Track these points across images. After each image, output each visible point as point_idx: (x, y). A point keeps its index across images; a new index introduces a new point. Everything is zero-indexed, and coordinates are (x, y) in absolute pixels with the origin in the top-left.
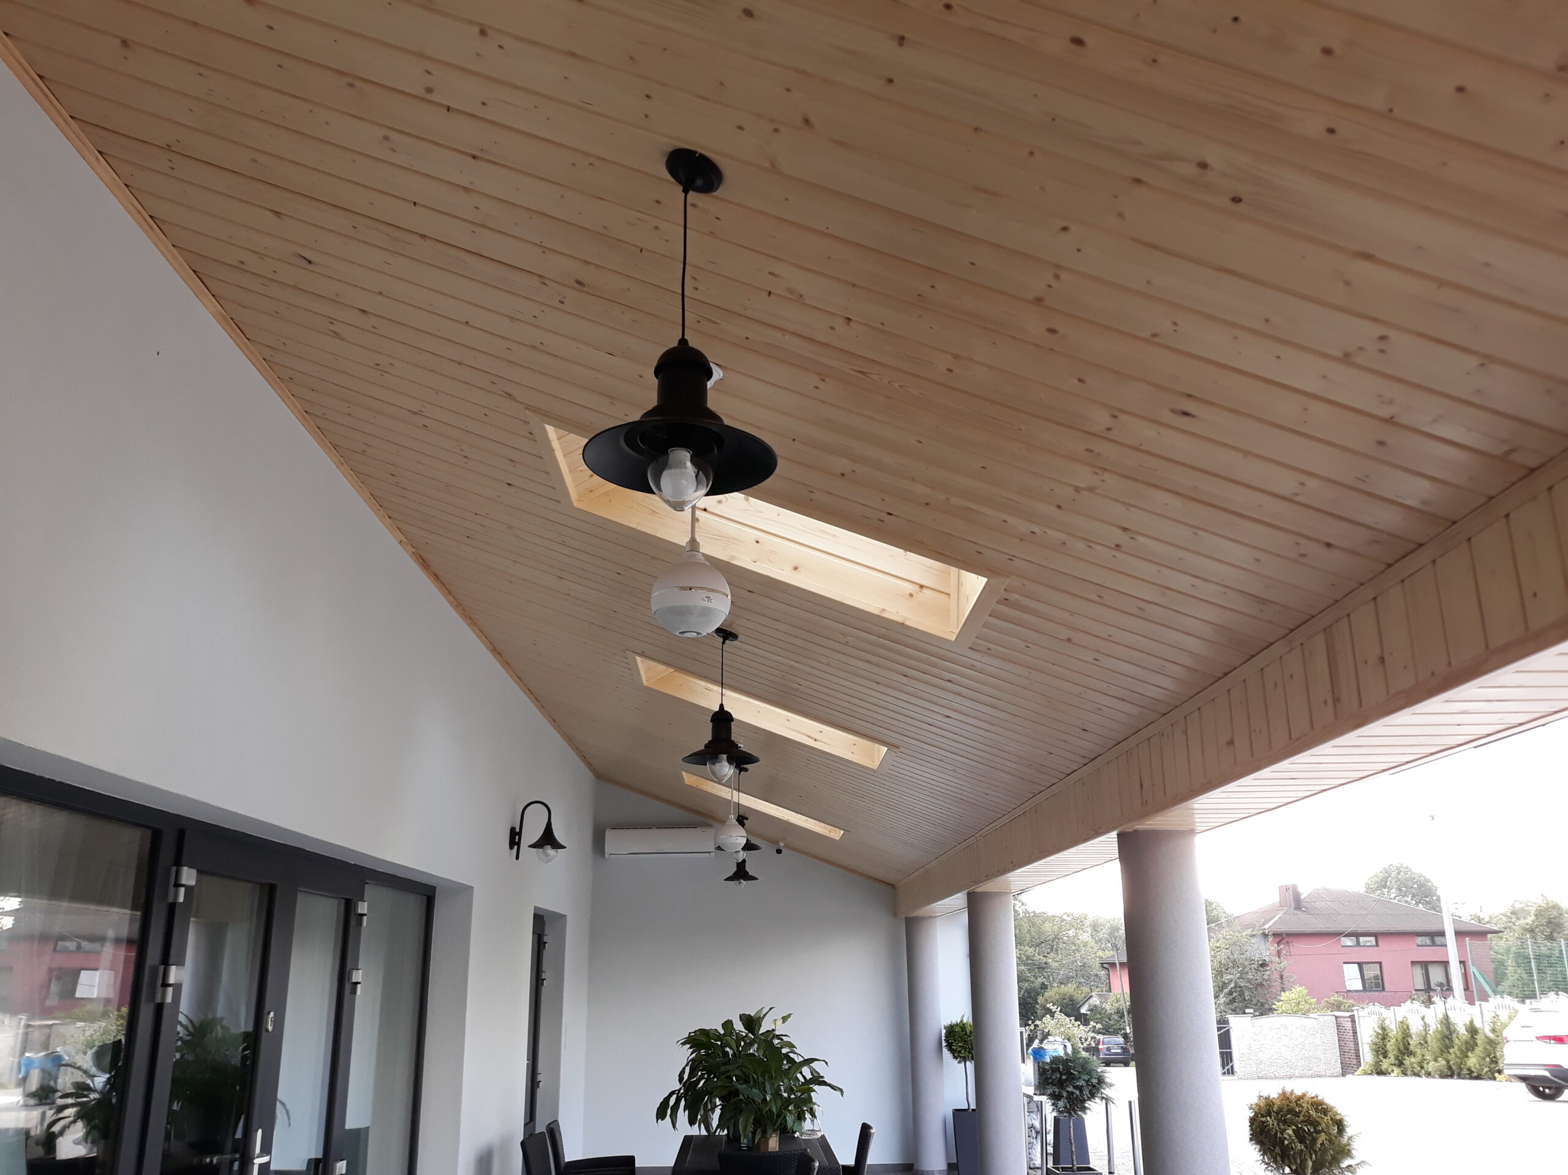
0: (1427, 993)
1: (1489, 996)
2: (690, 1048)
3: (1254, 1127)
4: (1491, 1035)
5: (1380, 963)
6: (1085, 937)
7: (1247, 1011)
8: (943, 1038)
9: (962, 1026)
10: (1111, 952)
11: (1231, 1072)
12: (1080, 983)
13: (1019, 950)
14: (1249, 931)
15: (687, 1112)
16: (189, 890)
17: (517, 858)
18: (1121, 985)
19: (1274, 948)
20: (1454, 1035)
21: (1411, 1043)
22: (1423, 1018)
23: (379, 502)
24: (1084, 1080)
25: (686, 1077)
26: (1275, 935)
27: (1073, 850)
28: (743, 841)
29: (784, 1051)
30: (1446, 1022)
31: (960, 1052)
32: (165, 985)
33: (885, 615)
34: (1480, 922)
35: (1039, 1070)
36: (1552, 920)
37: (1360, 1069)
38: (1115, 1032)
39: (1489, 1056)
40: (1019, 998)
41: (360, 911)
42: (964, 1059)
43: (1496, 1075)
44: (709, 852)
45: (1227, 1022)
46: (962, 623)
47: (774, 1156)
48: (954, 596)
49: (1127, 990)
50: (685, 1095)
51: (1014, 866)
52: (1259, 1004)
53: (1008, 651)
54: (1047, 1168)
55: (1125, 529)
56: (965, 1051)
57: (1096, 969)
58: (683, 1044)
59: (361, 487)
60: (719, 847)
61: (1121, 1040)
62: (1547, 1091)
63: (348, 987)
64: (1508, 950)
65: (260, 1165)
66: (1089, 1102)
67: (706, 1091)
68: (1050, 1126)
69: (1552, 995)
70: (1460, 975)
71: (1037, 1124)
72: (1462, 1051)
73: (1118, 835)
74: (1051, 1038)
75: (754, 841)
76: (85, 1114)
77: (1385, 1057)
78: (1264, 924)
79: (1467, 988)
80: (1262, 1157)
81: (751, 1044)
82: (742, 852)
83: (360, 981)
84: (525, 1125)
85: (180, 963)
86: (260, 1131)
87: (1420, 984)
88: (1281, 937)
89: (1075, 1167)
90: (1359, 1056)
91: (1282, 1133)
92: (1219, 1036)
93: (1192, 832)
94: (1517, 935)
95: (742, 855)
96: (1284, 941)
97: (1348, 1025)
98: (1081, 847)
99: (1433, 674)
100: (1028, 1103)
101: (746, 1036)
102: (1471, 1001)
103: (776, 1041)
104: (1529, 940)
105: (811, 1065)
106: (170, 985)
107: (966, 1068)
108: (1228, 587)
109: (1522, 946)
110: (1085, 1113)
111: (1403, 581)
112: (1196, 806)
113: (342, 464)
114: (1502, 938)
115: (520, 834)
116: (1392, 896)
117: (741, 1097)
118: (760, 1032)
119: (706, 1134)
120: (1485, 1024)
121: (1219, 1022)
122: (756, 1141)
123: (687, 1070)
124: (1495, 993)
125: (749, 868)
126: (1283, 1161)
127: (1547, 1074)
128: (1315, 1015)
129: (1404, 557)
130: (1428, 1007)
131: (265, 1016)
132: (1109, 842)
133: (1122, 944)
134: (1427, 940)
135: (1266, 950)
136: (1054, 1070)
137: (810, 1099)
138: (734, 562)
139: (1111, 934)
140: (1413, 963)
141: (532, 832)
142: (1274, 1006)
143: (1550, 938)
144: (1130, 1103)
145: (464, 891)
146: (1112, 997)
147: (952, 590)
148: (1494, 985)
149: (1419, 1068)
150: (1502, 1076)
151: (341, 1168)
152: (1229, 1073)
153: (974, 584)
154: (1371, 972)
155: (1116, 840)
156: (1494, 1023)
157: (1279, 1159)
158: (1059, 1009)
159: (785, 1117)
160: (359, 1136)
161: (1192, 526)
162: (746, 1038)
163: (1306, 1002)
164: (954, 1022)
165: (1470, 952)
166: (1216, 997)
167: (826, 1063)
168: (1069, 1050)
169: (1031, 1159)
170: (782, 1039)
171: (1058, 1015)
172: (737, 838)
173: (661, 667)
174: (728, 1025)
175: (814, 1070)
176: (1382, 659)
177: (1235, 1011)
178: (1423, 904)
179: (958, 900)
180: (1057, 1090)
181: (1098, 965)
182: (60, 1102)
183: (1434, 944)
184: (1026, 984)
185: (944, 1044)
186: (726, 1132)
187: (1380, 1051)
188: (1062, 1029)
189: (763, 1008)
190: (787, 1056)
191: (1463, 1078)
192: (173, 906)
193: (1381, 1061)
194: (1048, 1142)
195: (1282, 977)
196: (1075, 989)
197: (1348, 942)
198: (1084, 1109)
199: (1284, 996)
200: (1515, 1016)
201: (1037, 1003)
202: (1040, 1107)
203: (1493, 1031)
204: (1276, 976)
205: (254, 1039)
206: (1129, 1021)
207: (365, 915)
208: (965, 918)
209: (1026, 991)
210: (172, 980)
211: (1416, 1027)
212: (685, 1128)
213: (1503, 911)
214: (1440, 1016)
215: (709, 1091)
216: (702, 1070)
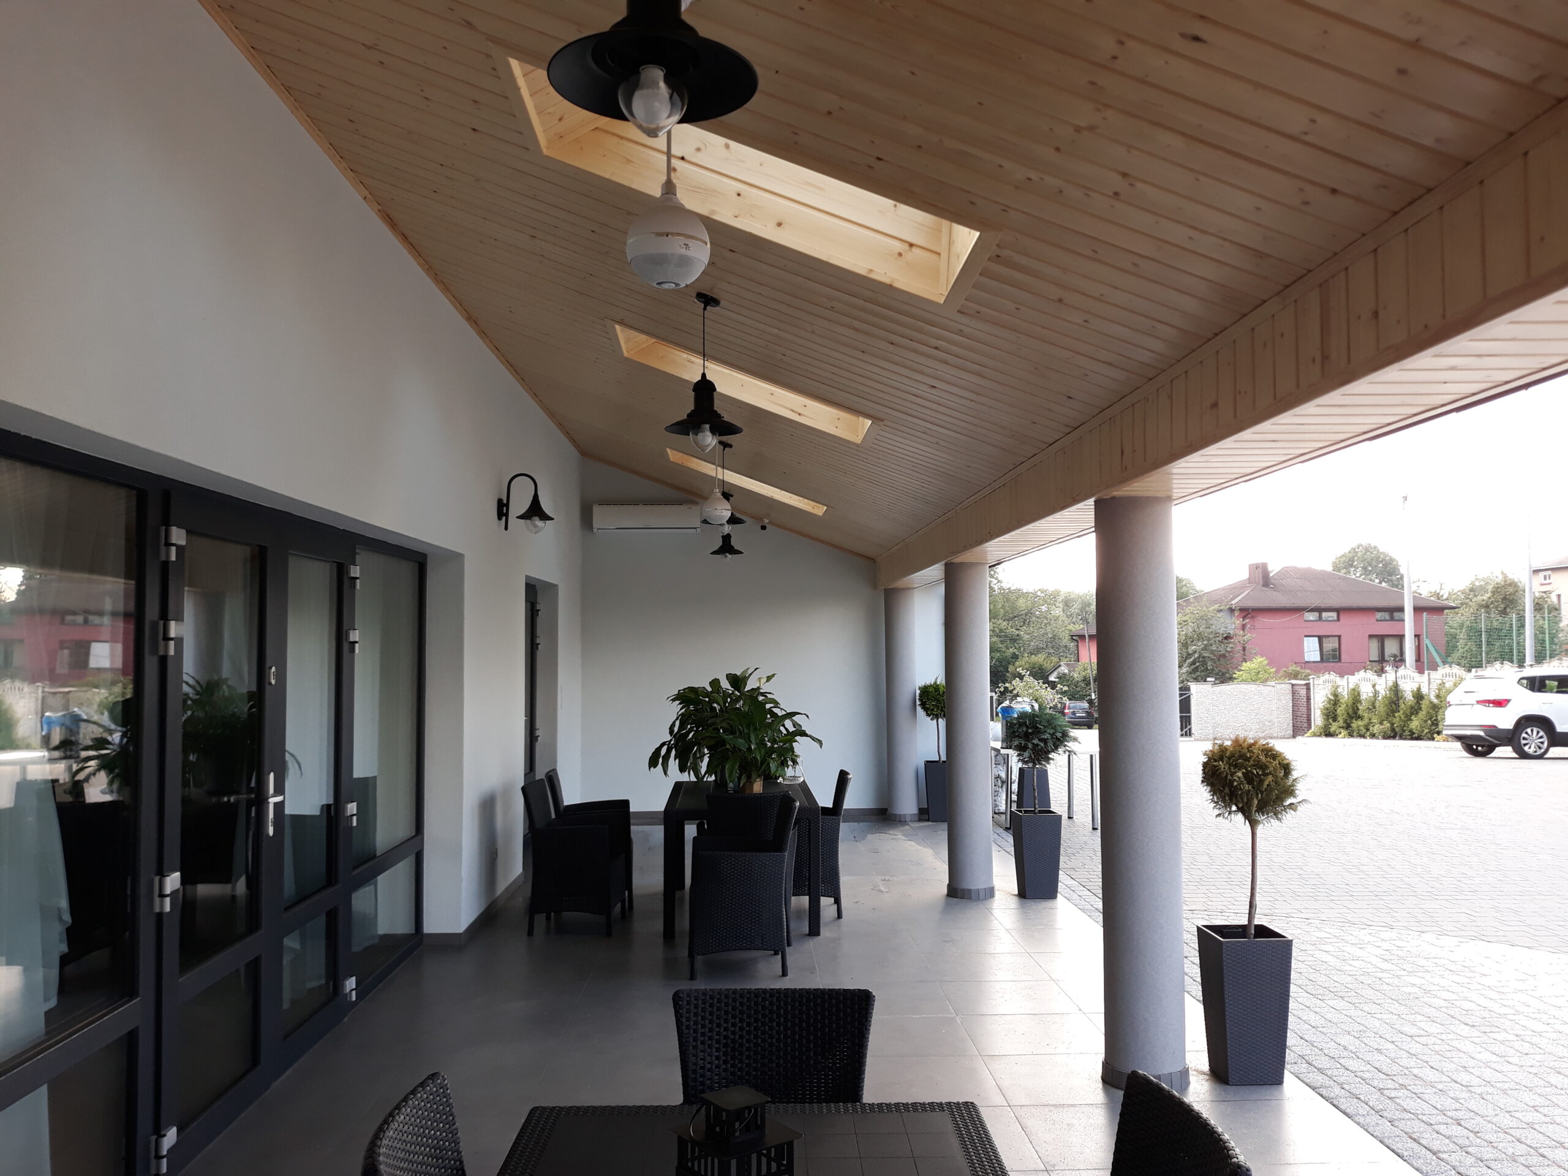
0: (1380, 664)
1: (1438, 666)
2: (680, 704)
3: (1206, 770)
4: (1435, 701)
5: (1339, 637)
6: (1057, 612)
7: (1208, 679)
8: (918, 698)
9: (936, 687)
10: (1082, 626)
11: (1188, 734)
12: (1049, 654)
13: (993, 623)
14: (1216, 607)
15: (677, 760)
16: (180, 549)
17: (506, 528)
18: (1089, 655)
19: (1239, 622)
20: (1401, 701)
21: (1360, 708)
22: (1374, 686)
23: (339, 153)
24: (1049, 734)
25: (676, 729)
26: (1242, 610)
27: (1050, 518)
28: (728, 514)
29: (768, 706)
30: (1396, 689)
31: (933, 710)
32: (167, 639)
33: (873, 276)
34: (1439, 599)
35: (1007, 725)
36: (1508, 597)
37: (1310, 731)
38: (1081, 698)
39: (1430, 719)
40: (991, 666)
41: (352, 575)
42: (937, 717)
43: (1435, 735)
44: (695, 528)
45: (1188, 689)
46: (952, 283)
47: (758, 797)
48: (944, 255)
49: (1094, 660)
50: (676, 746)
51: (992, 536)
52: (1221, 674)
53: (997, 314)
54: (1011, 811)
55: (1125, 175)
56: (938, 709)
57: (1066, 640)
58: (673, 700)
59: (319, 136)
60: (705, 520)
61: (1086, 705)
62: (1480, 748)
63: (346, 647)
64: (1461, 626)
65: (275, 804)
66: (1053, 754)
67: (697, 742)
68: (1015, 776)
69: (1498, 665)
70: (1414, 647)
71: (1003, 775)
72: (1407, 716)
73: (1095, 501)
74: (1019, 699)
75: (738, 515)
76: (106, 764)
77: (1335, 721)
78: (1232, 599)
79: (1418, 659)
80: (1211, 797)
81: (737, 700)
82: (727, 526)
83: (357, 640)
84: (525, 775)
85: (179, 618)
86: (272, 775)
87: (1375, 656)
88: (1247, 612)
89: (1037, 811)
90: (1310, 720)
91: (1232, 775)
92: (1181, 701)
93: (1169, 499)
94: (1472, 610)
95: (727, 529)
96: (1249, 616)
97: (1303, 692)
98: (1058, 515)
99: (1426, 326)
100: (995, 756)
101: (733, 693)
102: (1420, 670)
103: (761, 698)
104: (1483, 615)
105: (793, 718)
106: (172, 639)
107: (938, 725)
108: (1225, 240)
109: (1475, 620)
110: (1049, 763)
111: (1406, 230)
112: (1175, 471)
113: (297, 109)
114: (1458, 613)
115: (507, 505)
116: (1358, 575)
117: (728, 746)
118: (746, 690)
119: (695, 780)
120: (1431, 691)
121: (1181, 689)
122: (741, 785)
123: (677, 723)
124: (1444, 663)
125: (734, 543)
126: (1231, 800)
127: (1482, 733)
128: (1273, 683)
129: (1411, 203)
130: (1380, 676)
131: (267, 671)
132: (1084, 512)
133: (1092, 619)
134: (1386, 616)
135: (1231, 624)
136: (1021, 725)
137: (792, 749)
138: (715, 217)
139: (1082, 609)
140: (1371, 636)
141: (520, 504)
142: (1234, 676)
143: (1504, 612)
144: (1091, 756)
145: (455, 559)
146: (1079, 667)
147: (943, 248)
148: (1444, 654)
149: (1364, 731)
150: (1440, 736)
151: (352, 808)
152: (1186, 735)
153: (966, 238)
154: (1330, 645)
155: (1093, 507)
156: (1439, 690)
157: (1227, 798)
158: (1028, 672)
159: (769, 764)
160: (367, 785)
161: (1191, 170)
162: (732, 696)
163: (1265, 672)
164: (928, 683)
165: (1426, 625)
166: (1180, 667)
167: (807, 716)
168: (1036, 706)
169: (996, 805)
170: (766, 696)
171: (1029, 679)
172: (723, 511)
173: (642, 337)
174: (715, 683)
175: (796, 722)
176: (1376, 314)
177: (1196, 680)
178: (1385, 582)
179: (935, 571)
180: (1023, 742)
181: (1068, 637)
182: (84, 754)
183: (1392, 619)
184: (998, 654)
185: (918, 703)
186: (713, 778)
187: (1330, 714)
188: (1031, 691)
189: (748, 669)
190: (770, 711)
191: (1404, 739)
192: (166, 564)
193: (1331, 724)
194: (1013, 791)
195: (1244, 649)
196: (1044, 659)
197: (1312, 616)
198: (1048, 760)
199: (1246, 666)
200: (1459, 684)
201: (1008, 672)
202: (1006, 760)
203: (1438, 696)
204: (1239, 648)
205: (258, 697)
206: (1094, 688)
207: (358, 578)
208: (941, 589)
209: (998, 660)
210: (172, 635)
211: (1366, 692)
212: (675, 774)
213: (1462, 588)
214: (1390, 683)
215: (698, 742)
216: (691, 724)
